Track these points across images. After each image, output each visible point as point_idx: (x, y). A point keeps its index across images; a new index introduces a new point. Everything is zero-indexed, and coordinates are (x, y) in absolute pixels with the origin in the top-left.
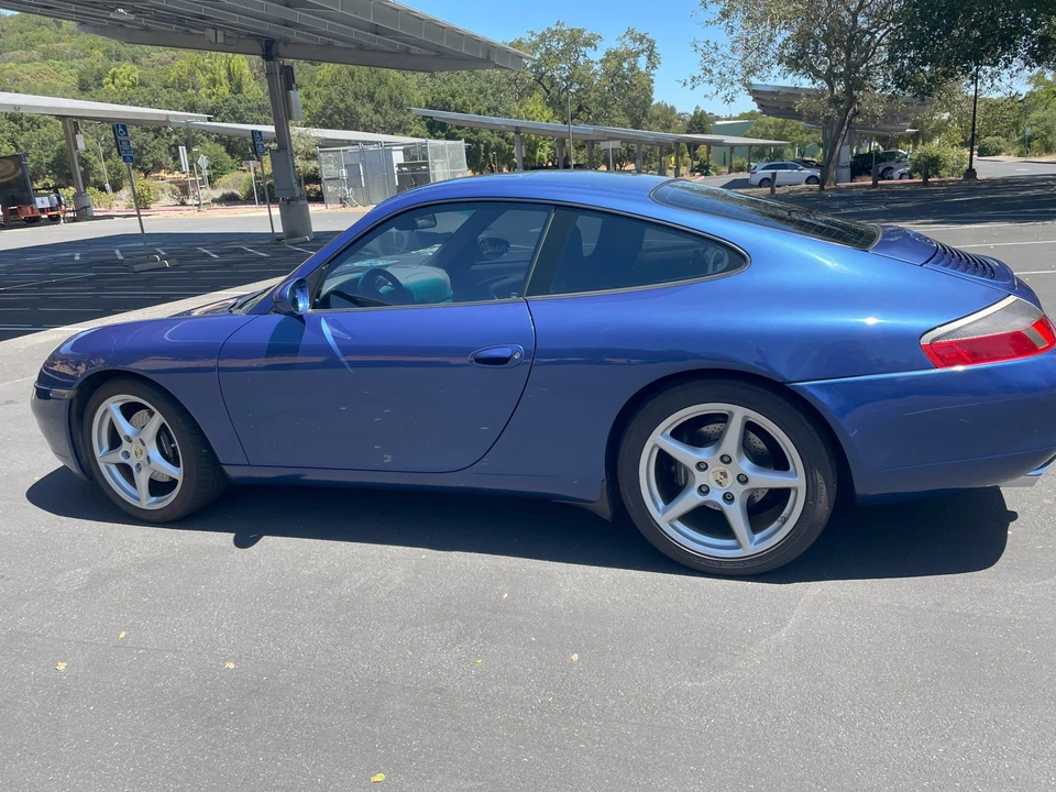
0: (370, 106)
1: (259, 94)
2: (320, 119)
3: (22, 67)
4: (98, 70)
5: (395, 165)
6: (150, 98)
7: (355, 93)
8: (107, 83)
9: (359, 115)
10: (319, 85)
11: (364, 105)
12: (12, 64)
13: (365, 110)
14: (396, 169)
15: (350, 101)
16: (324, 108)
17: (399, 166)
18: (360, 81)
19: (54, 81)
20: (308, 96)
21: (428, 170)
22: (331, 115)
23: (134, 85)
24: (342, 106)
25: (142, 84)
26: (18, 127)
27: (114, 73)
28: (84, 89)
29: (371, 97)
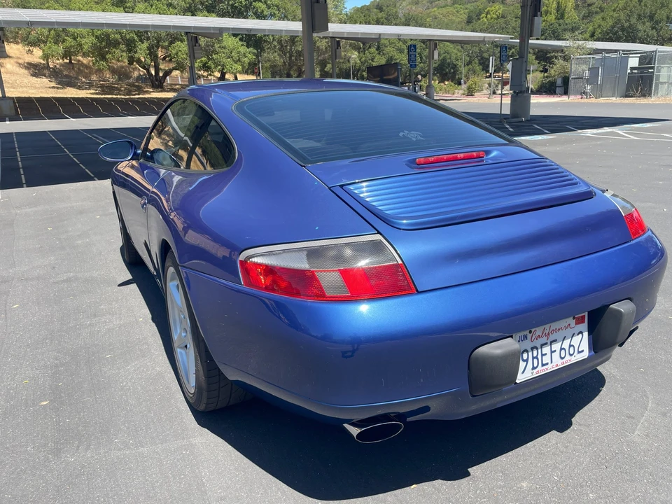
0: (648, 24)
1: (575, 19)
2: (608, 34)
3: (441, 11)
4: (480, 9)
5: (629, 68)
6: (504, 25)
7: (640, 15)
8: (483, 18)
9: (638, 30)
10: (614, 11)
11: (644, 24)
12: (435, 9)
13: (644, 28)
14: (629, 71)
15: (633, 21)
16: (613, 27)
17: (632, 69)
18: (646, 6)
19: (454, 18)
20: (603, 19)
21: (653, 72)
22: (617, 32)
23: (498, 17)
24: (626, 25)
25: (503, 17)
26: (424, 46)
27: (488, 11)
28: (470, 22)
29: (651, 17)
